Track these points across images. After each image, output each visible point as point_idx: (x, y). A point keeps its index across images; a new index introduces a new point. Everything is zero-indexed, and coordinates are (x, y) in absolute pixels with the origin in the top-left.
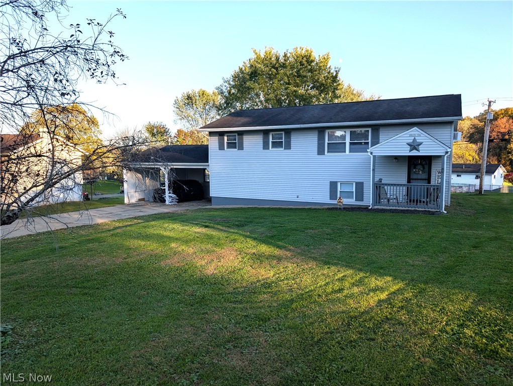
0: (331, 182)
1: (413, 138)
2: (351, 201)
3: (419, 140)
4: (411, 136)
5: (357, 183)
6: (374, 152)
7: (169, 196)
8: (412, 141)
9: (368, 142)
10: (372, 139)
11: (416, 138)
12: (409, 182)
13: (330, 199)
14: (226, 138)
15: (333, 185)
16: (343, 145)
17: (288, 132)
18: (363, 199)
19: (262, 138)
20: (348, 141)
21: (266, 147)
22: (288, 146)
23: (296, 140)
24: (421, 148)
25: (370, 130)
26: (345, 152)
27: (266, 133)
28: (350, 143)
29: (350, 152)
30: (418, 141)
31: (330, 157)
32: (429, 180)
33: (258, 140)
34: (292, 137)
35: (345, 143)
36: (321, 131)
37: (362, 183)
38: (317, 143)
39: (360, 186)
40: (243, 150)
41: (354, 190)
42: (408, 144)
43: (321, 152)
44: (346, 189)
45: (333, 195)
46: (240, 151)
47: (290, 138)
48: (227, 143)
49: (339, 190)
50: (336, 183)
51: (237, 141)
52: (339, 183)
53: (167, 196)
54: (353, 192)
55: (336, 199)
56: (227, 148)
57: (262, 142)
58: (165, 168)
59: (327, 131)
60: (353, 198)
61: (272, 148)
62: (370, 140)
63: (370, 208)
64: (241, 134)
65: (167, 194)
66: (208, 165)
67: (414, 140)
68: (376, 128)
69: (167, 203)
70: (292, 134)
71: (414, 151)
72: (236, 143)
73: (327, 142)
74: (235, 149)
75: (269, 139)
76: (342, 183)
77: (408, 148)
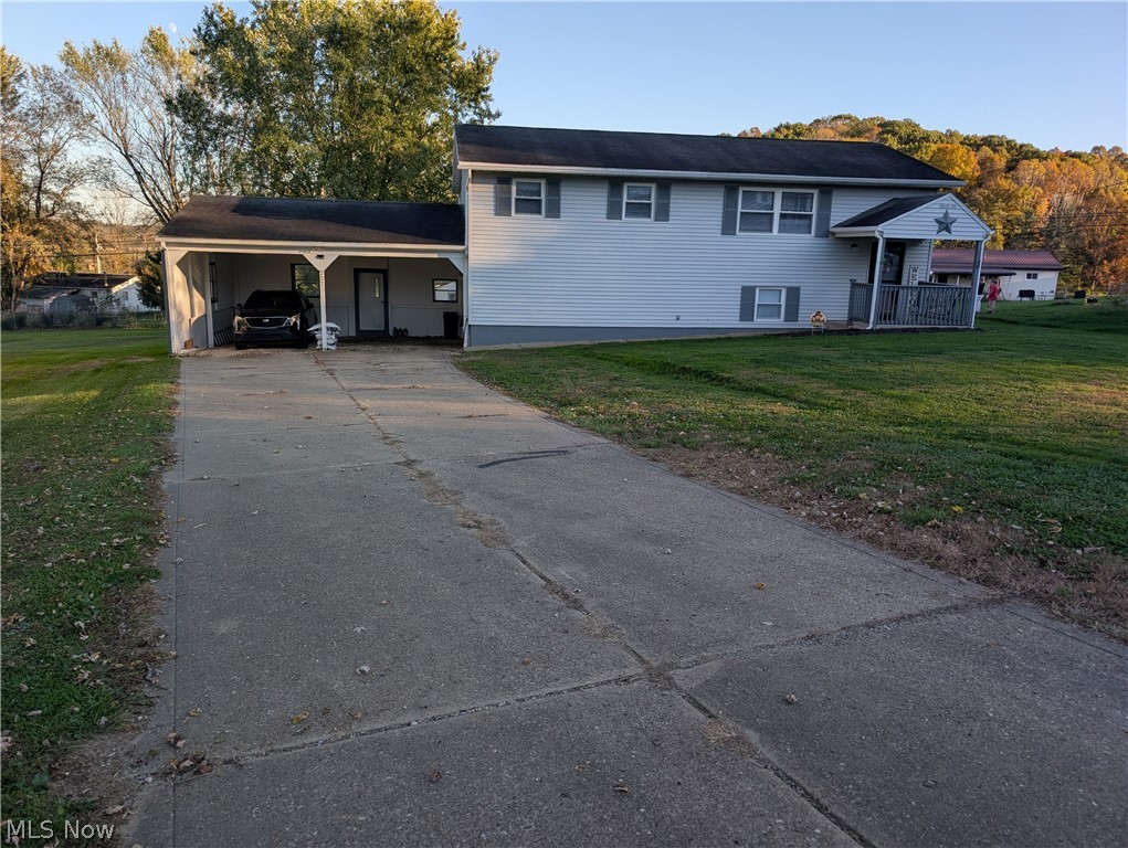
0: (744, 288)
1: (944, 211)
2: (778, 323)
3: (952, 214)
4: (942, 206)
5: (789, 290)
6: (884, 231)
7: (328, 329)
8: (942, 216)
9: (811, 216)
10: (819, 210)
11: (949, 211)
13: (741, 320)
14: (514, 189)
15: (748, 293)
16: (767, 217)
17: (665, 186)
18: (797, 316)
19: (606, 195)
20: (777, 210)
21: (614, 212)
22: (663, 214)
23: (679, 201)
24: (954, 228)
25: (816, 193)
26: (771, 231)
27: (615, 184)
28: (781, 214)
29: (779, 232)
30: (951, 216)
31: (744, 239)
33: (599, 199)
34: (672, 197)
35: (772, 214)
36: (731, 189)
37: (798, 289)
38: (721, 210)
39: (794, 293)
40: (559, 217)
41: (783, 302)
42: (937, 221)
43: (728, 228)
44: (770, 300)
45: (746, 311)
46: (550, 221)
47: (669, 199)
48: (517, 200)
49: (757, 302)
50: (753, 289)
51: (543, 197)
52: (757, 290)
53: (324, 330)
54: (780, 306)
55: (752, 320)
56: (517, 212)
57: (606, 203)
58: (320, 257)
59: (741, 189)
60: (779, 316)
61: (626, 216)
62: (814, 212)
63: (869, 328)
64: (555, 181)
65: (324, 324)
66: (463, 252)
67: (946, 214)
68: (827, 190)
69: (325, 346)
70: (672, 188)
71: (944, 232)
72: (540, 200)
73: (740, 210)
74: (538, 216)
75: (621, 197)
76: (764, 289)
77: (936, 227)
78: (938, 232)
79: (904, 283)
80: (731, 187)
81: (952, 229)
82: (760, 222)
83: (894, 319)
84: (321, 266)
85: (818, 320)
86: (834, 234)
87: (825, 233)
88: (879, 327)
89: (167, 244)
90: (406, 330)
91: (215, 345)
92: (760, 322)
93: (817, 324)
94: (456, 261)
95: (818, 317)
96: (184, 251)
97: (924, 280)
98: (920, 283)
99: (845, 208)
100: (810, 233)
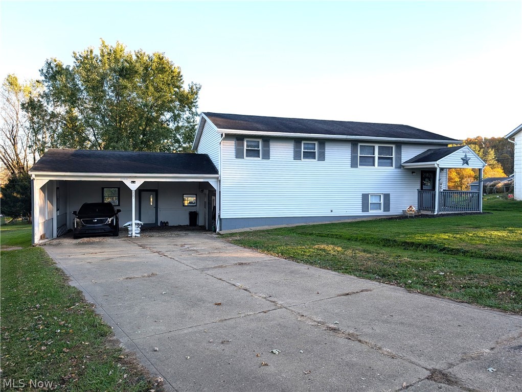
0: (363, 195)
1: (465, 154)
2: (380, 212)
3: (468, 156)
4: (464, 152)
5: (385, 195)
6: (440, 164)
9: (392, 158)
10: (396, 155)
13: (362, 212)
14: (245, 143)
15: (365, 197)
16: (371, 160)
17: (322, 142)
18: (389, 209)
19: (293, 147)
20: (376, 155)
21: (297, 156)
22: (322, 157)
23: (330, 151)
25: (394, 146)
26: (374, 165)
27: (298, 141)
28: (379, 157)
29: (378, 166)
31: (362, 170)
33: (289, 148)
34: (326, 148)
35: (375, 157)
37: (389, 195)
38: (350, 155)
39: (387, 197)
40: (269, 159)
42: (462, 159)
43: (354, 165)
44: (376, 200)
45: (365, 207)
46: (265, 161)
47: (324, 149)
48: (247, 150)
49: (370, 202)
50: (368, 195)
51: (260, 148)
52: (370, 195)
53: (134, 225)
54: (381, 203)
55: (368, 211)
56: (247, 156)
57: (293, 152)
58: (133, 182)
59: (359, 144)
60: (380, 209)
61: (303, 158)
62: (394, 156)
63: (435, 214)
64: (267, 140)
65: (134, 221)
66: (218, 178)
67: (466, 156)
68: (399, 145)
69: (134, 235)
70: (326, 144)
71: (465, 165)
72: (259, 150)
73: (359, 155)
74: (258, 158)
75: (301, 148)
76: (373, 195)
77: (462, 162)
78: (463, 164)
80: (354, 143)
81: (469, 163)
82: (368, 161)
84: (134, 187)
85: (411, 211)
86: (403, 166)
87: (400, 166)
88: (440, 213)
89: (36, 176)
90: (167, 223)
91: (57, 236)
92: (372, 212)
93: (411, 212)
94: (213, 183)
95: (411, 209)
96: (46, 180)
97: (445, 189)
98: (444, 190)
99: (408, 154)
100: (392, 166)
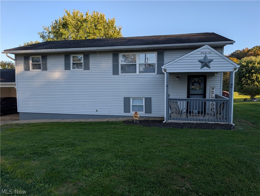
0: (125, 98)
1: (204, 55)
2: (142, 114)
3: (209, 57)
4: (202, 53)
5: (146, 99)
6: (167, 69)
8: (203, 58)
9: (155, 64)
11: (207, 55)
12: (188, 97)
13: (124, 112)
14: (31, 60)
15: (127, 100)
16: (134, 66)
17: (87, 55)
18: (151, 112)
19: (64, 60)
20: (138, 63)
21: (67, 67)
22: (87, 67)
23: (93, 61)
24: (211, 65)
25: (156, 53)
26: (136, 72)
27: (67, 55)
28: (140, 65)
29: (139, 72)
31: (123, 77)
32: (204, 96)
33: (61, 61)
34: (90, 59)
35: (136, 64)
36: (115, 54)
37: (150, 99)
38: (112, 64)
39: (148, 101)
40: (47, 70)
41: (144, 104)
42: (200, 61)
43: (115, 72)
44: (137, 103)
45: (127, 108)
46: (44, 72)
48: (32, 64)
49: (131, 104)
50: (129, 98)
52: (131, 99)
54: (143, 106)
55: (129, 112)
56: (32, 69)
57: (64, 64)
59: (120, 54)
60: (142, 111)
61: (73, 68)
62: (156, 62)
66: (15, 84)
67: (205, 57)
68: (161, 51)
70: (90, 56)
71: (206, 68)
72: (40, 64)
73: (120, 63)
74: (40, 70)
75: (70, 61)
76: (134, 98)
77: (200, 65)
78: (202, 67)
79: (207, 97)
81: (211, 66)
82: (131, 68)
83: (205, 113)
85: (136, 116)
87: (161, 72)
93: (136, 118)
100: (155, 72)
